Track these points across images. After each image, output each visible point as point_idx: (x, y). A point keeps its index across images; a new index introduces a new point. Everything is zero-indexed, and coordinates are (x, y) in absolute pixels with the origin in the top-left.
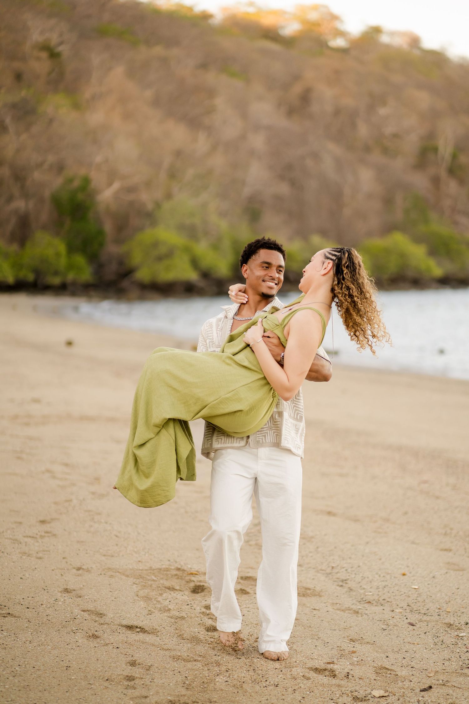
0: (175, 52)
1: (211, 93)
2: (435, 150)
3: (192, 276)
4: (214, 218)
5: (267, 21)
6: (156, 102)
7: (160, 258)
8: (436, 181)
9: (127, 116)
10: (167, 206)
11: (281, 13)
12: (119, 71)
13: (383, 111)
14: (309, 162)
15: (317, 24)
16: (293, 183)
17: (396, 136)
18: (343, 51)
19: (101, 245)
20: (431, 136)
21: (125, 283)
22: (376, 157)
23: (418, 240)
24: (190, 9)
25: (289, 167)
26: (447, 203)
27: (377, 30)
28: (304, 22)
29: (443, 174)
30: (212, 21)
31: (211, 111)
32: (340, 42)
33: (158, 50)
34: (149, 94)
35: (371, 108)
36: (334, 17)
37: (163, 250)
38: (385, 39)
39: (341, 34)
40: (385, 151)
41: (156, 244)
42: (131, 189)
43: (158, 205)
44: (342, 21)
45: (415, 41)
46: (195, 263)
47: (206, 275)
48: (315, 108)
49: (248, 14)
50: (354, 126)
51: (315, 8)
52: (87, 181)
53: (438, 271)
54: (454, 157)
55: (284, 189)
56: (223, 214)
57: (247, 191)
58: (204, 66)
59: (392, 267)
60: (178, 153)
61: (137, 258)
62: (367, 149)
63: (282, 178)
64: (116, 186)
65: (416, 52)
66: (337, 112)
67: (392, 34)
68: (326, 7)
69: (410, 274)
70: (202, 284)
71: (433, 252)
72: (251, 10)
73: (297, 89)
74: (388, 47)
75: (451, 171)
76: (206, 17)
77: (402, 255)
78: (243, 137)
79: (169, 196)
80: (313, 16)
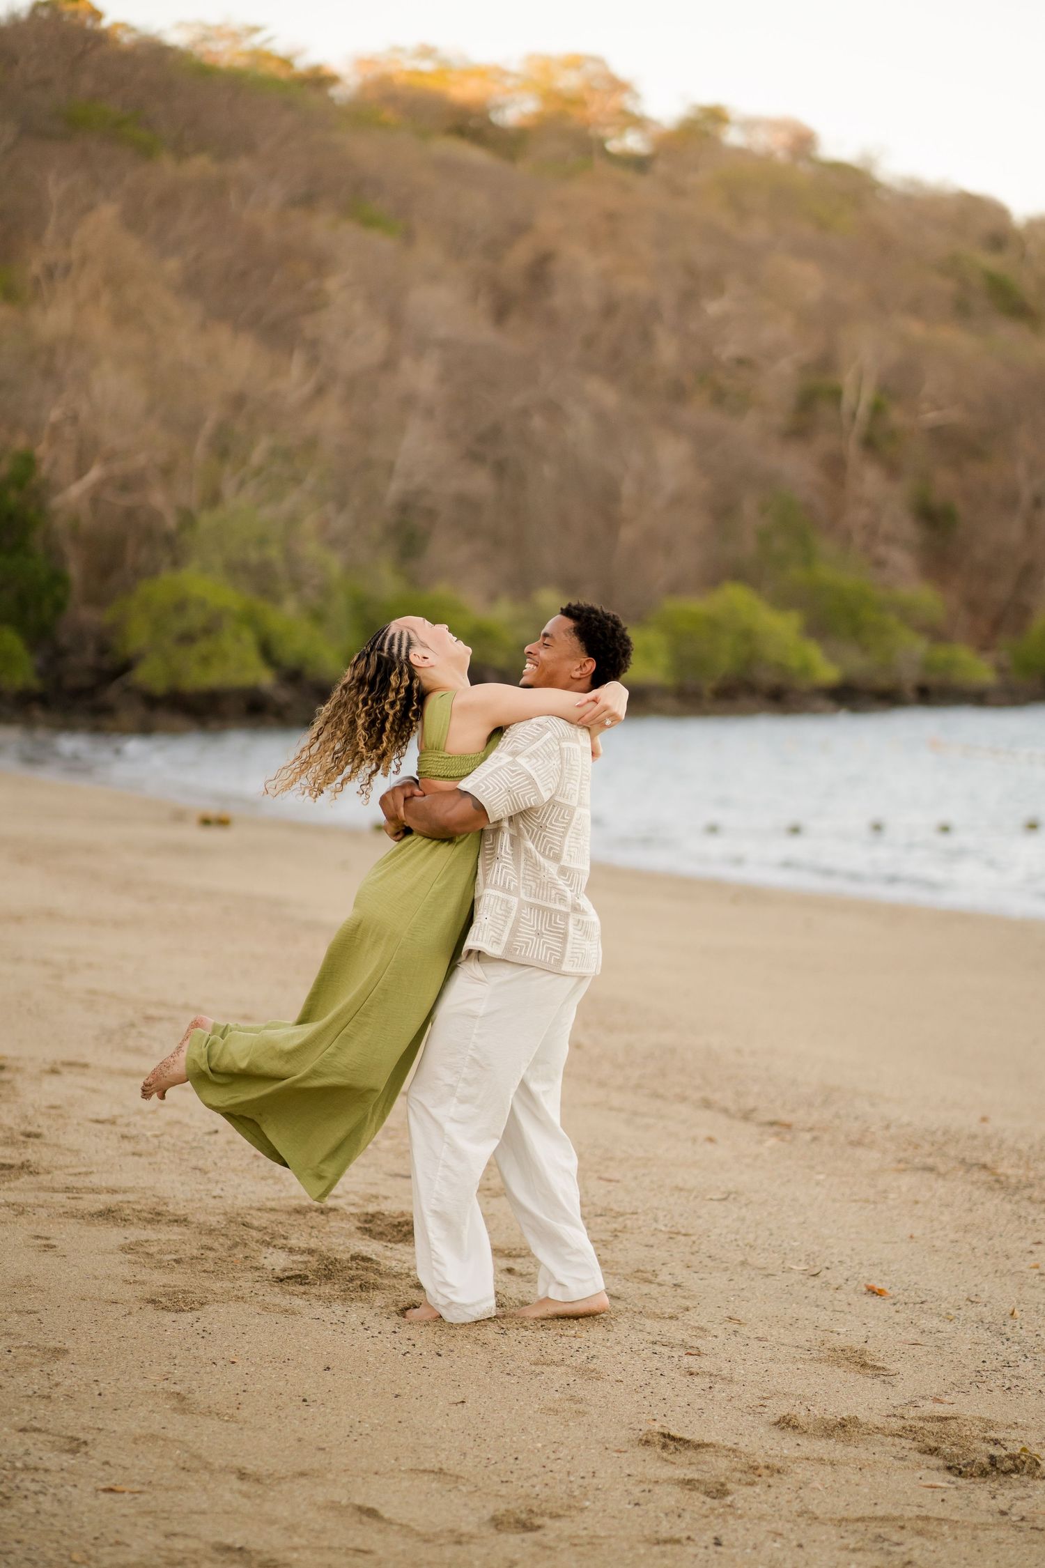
0: (243, 166)
1: (321, 264)
2: (836, 395)
3: (265, 678)
4: (311, 549)
5: (463, 92)
6: (191, 285)
7: (187, 639)
8: (835, 466)
9: (123, 317)
10: (206, 520)
11: (496, 73)
12: (108, 212)
13: (714, 308)
14: (537, 423)
15: (577, 101)
16: (500, 469)
17: (741, 362)
18: (639, 164)
19: (59, 606)
20: (826, 363)
21: (112, 693)
22: (698, 412)
23: (783, 602)
24: (286, 62)
25: (493, 435)
26: (858, 516)
27: (715, 116)
28: (549, 95)
29: (853, 450)
30: (335, 92)
31: (315, 304)
32: (633, 142)
33: (200, 165)
34: (173, 265)
35: (689, 299)
36: (618, 86)
37: (195, 619)
38: (733, 137)
39: (638, 122)
40: (719, 397)
41: (181, 606)
42: (127, 484)
43: (188, 519)
44: (637, 96)
45: (803, 142)
46: (267, 651)
47: (293, 676)
48: (560, 300)
49: (420, 74)
50: (647, 339)
51: (575, 62)
52: (28, 462)
53: (828, 673)
54: (877, 410)
55: (480, 482)
56: (334, 542)
57: (394, 489)
58: (307, 200)
59: (724, 662)
60: (238, 402)
61: (138, 636)
62: (678, 393)
63: (474, 457)
64: (95, 473)
65: (803, 167)
66: (609, 310)
67: (750, 125)
68: (598, 61)
69: (767, 678)
70: (284, 695)
71: (818, 629)
72: (427, 66)
73: (520, 255)
74: (742, 153)
75: (869, 443)
76: (319, 80)
77: (747, 635)
78: (388, 365)
79: (214, 499)
80: (569, 81)
